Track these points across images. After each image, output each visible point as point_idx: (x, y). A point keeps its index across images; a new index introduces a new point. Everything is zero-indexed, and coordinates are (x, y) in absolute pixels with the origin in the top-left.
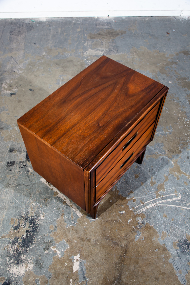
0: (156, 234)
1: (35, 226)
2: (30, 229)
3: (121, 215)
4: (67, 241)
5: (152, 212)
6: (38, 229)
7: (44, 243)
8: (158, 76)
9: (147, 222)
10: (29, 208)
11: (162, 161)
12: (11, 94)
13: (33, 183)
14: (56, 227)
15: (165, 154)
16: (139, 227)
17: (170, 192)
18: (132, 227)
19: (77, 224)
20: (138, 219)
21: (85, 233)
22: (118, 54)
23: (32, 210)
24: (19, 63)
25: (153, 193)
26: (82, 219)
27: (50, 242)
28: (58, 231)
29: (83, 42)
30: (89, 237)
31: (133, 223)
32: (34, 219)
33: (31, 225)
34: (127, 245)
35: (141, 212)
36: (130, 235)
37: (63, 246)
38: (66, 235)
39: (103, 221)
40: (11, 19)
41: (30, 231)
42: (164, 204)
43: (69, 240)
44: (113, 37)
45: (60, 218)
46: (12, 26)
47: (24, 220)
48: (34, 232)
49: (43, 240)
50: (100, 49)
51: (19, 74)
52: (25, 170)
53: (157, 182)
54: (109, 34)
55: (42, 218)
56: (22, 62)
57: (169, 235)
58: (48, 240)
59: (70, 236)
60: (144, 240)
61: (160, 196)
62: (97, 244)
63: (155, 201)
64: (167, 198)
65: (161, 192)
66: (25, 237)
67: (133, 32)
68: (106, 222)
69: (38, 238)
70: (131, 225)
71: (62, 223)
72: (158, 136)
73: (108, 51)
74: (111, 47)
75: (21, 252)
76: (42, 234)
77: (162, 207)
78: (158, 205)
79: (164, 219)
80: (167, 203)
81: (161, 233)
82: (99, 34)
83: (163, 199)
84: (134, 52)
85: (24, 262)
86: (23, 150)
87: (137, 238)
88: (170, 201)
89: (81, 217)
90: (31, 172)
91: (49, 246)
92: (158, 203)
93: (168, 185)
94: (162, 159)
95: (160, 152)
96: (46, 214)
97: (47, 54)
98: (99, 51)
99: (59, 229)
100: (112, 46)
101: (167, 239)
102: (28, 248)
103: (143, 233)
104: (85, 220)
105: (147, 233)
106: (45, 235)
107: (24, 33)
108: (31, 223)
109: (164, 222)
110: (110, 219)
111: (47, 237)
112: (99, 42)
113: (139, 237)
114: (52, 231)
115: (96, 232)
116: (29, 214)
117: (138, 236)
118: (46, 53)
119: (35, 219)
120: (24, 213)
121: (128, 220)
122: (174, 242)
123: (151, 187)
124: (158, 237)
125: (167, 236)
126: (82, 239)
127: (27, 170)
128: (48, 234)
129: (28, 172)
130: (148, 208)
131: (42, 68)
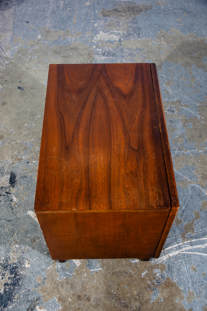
0: (180, 294)
1: (17, 277)
2: (9, 282)
3: (133, 265)
4: (59, 299)
5: (176, 262)
6: (21, 281)
7: (28, 301)
8: (192, 71)
9: (168, 276)
10: (10, 252)
11: (192, 191)
13: (18, 217)
14: (45, 279)
15: (196, 181)
16: (157, 282)
17: (202, 235)
18: (148, 282)
19: (73, 275)
20: (156, 272)
21: (84, 289)
22: (139, 39)
23: (14, 254)
24: (5, 50)
25: (177, 235)
26: (80, 269)
27: (37, 300)
28: (48, 285)
29: (93, 21)
30: (89, 294)
31: (149, 277)
32: (16, 267)
33: (11, 276)
34: (139, 308)
35: (160, 262)
36: (144, 294)
37: (53, 306)
38: (58, 291)
39: (109, 273)
41: (10, 284)
42: (192, 252)
43: (62, 298)
44: (134, 14)
45: (51, 267)
47: (2, 268)
48: (15, 285)
49: (27, 297)
50: (116, 32)
51: (5, 65)
52: (7, 199)
53: (184, 221)
54: (129, 11)
55: (27, 266)
56: (9, 48)
57: (198, 296)
58: (33, 297)
59: (64, 293)
60: (163, 302)
61: (188, 240)
62: (99, 305)
63: (180, 248)
64: (196, 244)
65: (189, 235)
66: (3, 292)
67: (162, 8)
68: (113, 273)
69: (20, 294)
70: (146, 280)
71: (54, 273)
72: (188, 156)
73: (126, 34)
74: (130, 29)
76: (26, 288)
77: (190, 256)
78: (184, 253)
79: (192, 273)
80: (197, 250)
81: (186, 293)
82: (116, 10)
83: (191, 244)
84: (162, 36)
86: (6, 171)
87: (154, 298)
88: (200, 248)
89: (79, 266)
90: (15, 202)
91: (34, 306)
92: (184, 249)
93: (199, 225)
94: (192, 188)
95: (190, 179)
96: (32, 260)
97: (43, 38)
98: (113, 35)
99: (49, 282)
100: (132, 27)
101: (194, 302)
102: (6, 309)
103: (162, 291)
104: (84, 270)
105: (168, 292)
106: (29, 290)
107: (14, 7)
108: (12, 273)
109: (191, 277)
110: (117, 270)
111: (33, 293)
112: (115, 22)
113: (156, 297)
114: (39, 285)
115: (98, 288)
116: (10, 259)
117: (155, 295)
118: (42, 36)
119: (18, 267)
120: (4, 258)
121: (142, 272)
122: (204, 307)
123: (175, 227)
124: (182, 298)
125: (195, 297)
126: (79, 297)
127: (10, 199)
128: (34, 288)
129: (12, 202)
130: (170, 257)
131: (36, 57)
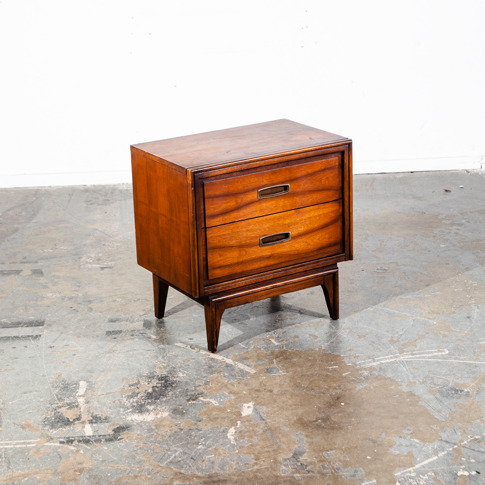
0: (397, 383)
1: (169, 382)
2: (159, 385)
3: (331, 370)
4: (230, 393)
5: (390, 366)
6: (175, 384)
7: (187, 395)
9: (379, 374)
10: (155, 368)
11: (414, 322)
12: (102, 268)
13: (161, 347)
14: (207, 382)
15: (420, 315)
16: (364, 378)
17: (428, 348)
18: (351, 378)
19: (247, 379)
20: (363, 372)
21: (263, 385)
23: (161, 370)
24: (112, 235)
25: (393, 350)
26: (256, 374)
27: (199, 394)
28: (212, 385)
30: (270, 388)
31: (352, 376)
32: (166, 377)
33: (160, 382)
34: (341, 393)
35: (368, 366)
36: (347, 385)
37: (223, 397)
38: (228, 388)
39: (297, 375)
40: (85, 185)
41: (160, 387)
42: (413, 359)
43: (233, 392)
45: (215, 375)
46: (88, 194)
47: (147, 378)
48: (167, 387)
49: (185, 393)
51: (114, 247)
52: (142, 337)
53: (403, 341)
55: (181, 375)
56: (118, 234)
57: (421, 384)
58: (193, 393)
59: (235, 389)
60: (372, 389)
61: (408, 352)
62: (285, 394)
63: (396, 357)
64: (420, 354)
65: (409, 349)
66: (151, 391)
68: (302, 375)
69: (174, 392)
70: (349, 377)
71: (219, 378)
72: (408, 299)
75: (145, 403)
76: (183, 388)
77: (411, 361)
78: (402, 360)
80: (419, 358)
81: (405, 382)
83: (412, 354)
85: (151, 411)
87: (360, 387)
88: (426, 356)
90: (154, 338)
91: (196, 398)
92: (402, 358)
93: (424, 343)
94: (414, 320)
95: (411, 314)
96: (187, 372)
99: (214, 383)
101: (416, 387)
102: (159, 400)
103: (371, 383)
104: (262, 375)
105: (380, 383)
106: (188, 389)
107: (118, 202)
108: (161, 380)
109: (412, 373)
110: (309, 373)
111: (192, 391)
114: (200, 385)
115: (283, 384)
116: (156, 373)
117: (362, 385)
119: (168, 376)
120: (147, 372)
121: (343, 373)
122: (430, 389)
123: (389, 345)
124: (400, 385)
125: (418, 384)
126: (257, 390)
127: (147, 337)
128: (193, 388)
129: (150, 338)
130: (382, 363)
